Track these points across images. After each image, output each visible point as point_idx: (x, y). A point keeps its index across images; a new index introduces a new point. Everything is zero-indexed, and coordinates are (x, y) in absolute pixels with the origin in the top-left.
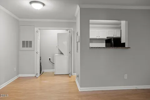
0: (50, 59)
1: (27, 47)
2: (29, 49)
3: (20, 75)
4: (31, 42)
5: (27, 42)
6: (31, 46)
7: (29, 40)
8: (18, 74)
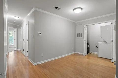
0: (96, 45)
1: (80, 37)
2: (80, 38)
3: (76, 52)
4: (81, 34)
5: (80, 34)
6: (81, 36)
7: (80, 33)
8: (75, 51)
